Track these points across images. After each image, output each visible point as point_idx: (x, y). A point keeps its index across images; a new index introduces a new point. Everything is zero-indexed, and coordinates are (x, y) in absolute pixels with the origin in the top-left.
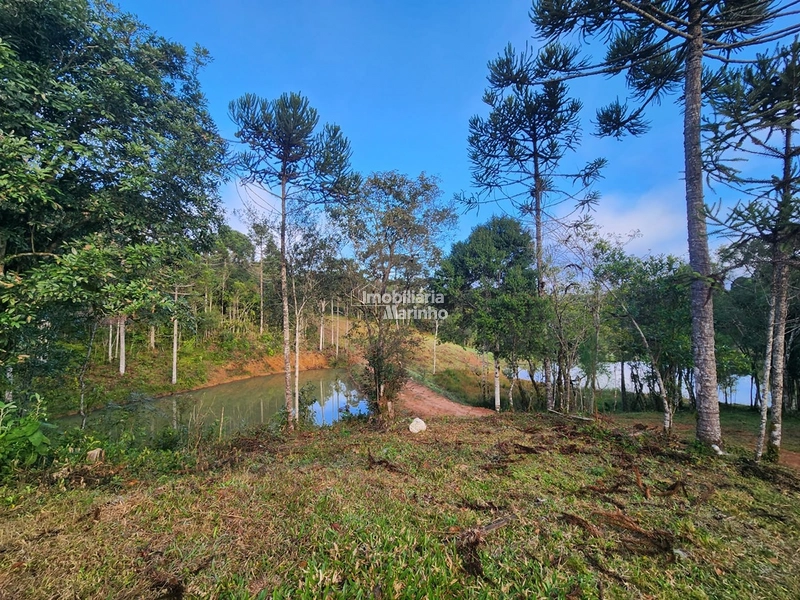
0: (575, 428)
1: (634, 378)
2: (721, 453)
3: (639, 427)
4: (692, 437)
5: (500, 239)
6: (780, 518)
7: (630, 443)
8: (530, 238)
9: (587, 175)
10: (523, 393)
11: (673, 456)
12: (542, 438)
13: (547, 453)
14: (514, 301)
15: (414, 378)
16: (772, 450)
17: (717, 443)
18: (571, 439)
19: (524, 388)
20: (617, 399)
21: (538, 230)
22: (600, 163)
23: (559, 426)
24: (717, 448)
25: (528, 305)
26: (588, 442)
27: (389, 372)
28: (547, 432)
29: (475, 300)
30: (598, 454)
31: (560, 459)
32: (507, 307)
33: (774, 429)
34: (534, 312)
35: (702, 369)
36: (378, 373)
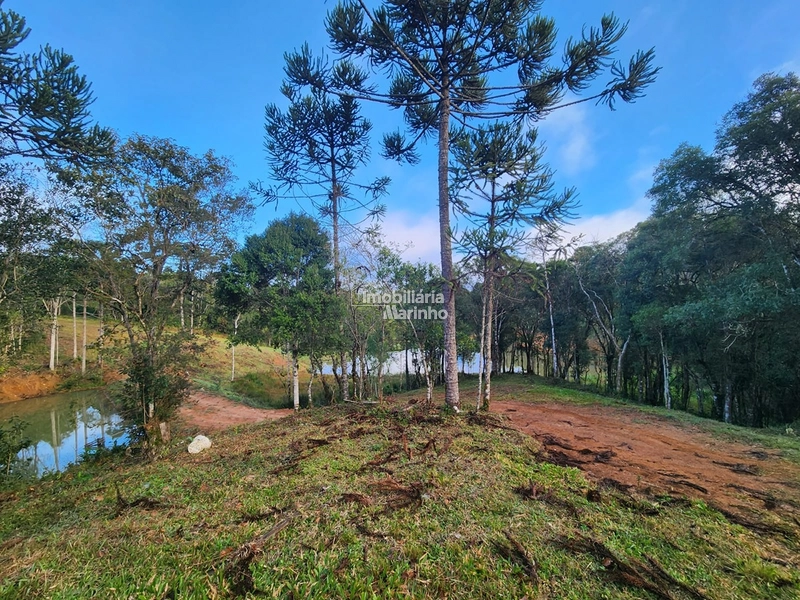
0: (364, 412)
1: (415, 361)
2: (458, 411)
3: (413, 402)
4: (443, 404)
5: (297, 236)
6: (485, 449)
7: (404, 416)
8: (327, 239)
9: (376, 188)
10: (326, 388)
11: (431, 421)
12: (335, 428)
13: (338, 441)
14: (311, 299)
15: (206, 389)
16: (486, 402)
17: (456, 404)
18: (360, 423)
19: (328, 382)
20: (402, 381)
21: (336, 233)
22: (386, 181)
23: (352, 413)
24: (456, 408)
25: (324, 303)
26: (373, 423)
27: (162, 387)
28: (341, 421)
29: (272, 298)
30: (379, 432)
31: (348, 443)
32: (305, 305)
33: (486, 388)
34: (329, 310)
35: (449, 351)
36: (145, 391)
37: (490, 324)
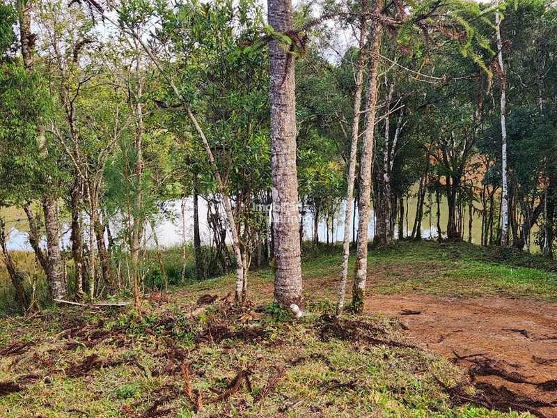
0: (101, 324)
1: (214, 220)
2: (300, 314)
3: (206, 300)
4: (269, 301)
6: (351, 386)
7: (186, 329)
10: (16, 278)
12: (36, 357)
13: (42, 383)
16: (357, 296)
17: (296, 300)
18: (90, 346)
19: (21, 267)
20: (187, 262)
23: (73, 327)
24: (295, 307)
26: (121, 344)
28: (49, 343)
30: (133, 361)
31: (63, 387)
33: (358, 267)
35: (281, 190)
37: (370, 133)
